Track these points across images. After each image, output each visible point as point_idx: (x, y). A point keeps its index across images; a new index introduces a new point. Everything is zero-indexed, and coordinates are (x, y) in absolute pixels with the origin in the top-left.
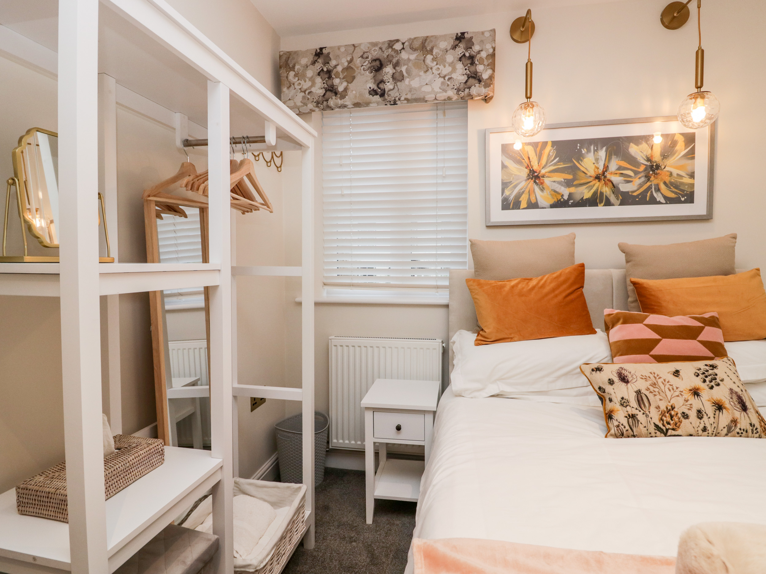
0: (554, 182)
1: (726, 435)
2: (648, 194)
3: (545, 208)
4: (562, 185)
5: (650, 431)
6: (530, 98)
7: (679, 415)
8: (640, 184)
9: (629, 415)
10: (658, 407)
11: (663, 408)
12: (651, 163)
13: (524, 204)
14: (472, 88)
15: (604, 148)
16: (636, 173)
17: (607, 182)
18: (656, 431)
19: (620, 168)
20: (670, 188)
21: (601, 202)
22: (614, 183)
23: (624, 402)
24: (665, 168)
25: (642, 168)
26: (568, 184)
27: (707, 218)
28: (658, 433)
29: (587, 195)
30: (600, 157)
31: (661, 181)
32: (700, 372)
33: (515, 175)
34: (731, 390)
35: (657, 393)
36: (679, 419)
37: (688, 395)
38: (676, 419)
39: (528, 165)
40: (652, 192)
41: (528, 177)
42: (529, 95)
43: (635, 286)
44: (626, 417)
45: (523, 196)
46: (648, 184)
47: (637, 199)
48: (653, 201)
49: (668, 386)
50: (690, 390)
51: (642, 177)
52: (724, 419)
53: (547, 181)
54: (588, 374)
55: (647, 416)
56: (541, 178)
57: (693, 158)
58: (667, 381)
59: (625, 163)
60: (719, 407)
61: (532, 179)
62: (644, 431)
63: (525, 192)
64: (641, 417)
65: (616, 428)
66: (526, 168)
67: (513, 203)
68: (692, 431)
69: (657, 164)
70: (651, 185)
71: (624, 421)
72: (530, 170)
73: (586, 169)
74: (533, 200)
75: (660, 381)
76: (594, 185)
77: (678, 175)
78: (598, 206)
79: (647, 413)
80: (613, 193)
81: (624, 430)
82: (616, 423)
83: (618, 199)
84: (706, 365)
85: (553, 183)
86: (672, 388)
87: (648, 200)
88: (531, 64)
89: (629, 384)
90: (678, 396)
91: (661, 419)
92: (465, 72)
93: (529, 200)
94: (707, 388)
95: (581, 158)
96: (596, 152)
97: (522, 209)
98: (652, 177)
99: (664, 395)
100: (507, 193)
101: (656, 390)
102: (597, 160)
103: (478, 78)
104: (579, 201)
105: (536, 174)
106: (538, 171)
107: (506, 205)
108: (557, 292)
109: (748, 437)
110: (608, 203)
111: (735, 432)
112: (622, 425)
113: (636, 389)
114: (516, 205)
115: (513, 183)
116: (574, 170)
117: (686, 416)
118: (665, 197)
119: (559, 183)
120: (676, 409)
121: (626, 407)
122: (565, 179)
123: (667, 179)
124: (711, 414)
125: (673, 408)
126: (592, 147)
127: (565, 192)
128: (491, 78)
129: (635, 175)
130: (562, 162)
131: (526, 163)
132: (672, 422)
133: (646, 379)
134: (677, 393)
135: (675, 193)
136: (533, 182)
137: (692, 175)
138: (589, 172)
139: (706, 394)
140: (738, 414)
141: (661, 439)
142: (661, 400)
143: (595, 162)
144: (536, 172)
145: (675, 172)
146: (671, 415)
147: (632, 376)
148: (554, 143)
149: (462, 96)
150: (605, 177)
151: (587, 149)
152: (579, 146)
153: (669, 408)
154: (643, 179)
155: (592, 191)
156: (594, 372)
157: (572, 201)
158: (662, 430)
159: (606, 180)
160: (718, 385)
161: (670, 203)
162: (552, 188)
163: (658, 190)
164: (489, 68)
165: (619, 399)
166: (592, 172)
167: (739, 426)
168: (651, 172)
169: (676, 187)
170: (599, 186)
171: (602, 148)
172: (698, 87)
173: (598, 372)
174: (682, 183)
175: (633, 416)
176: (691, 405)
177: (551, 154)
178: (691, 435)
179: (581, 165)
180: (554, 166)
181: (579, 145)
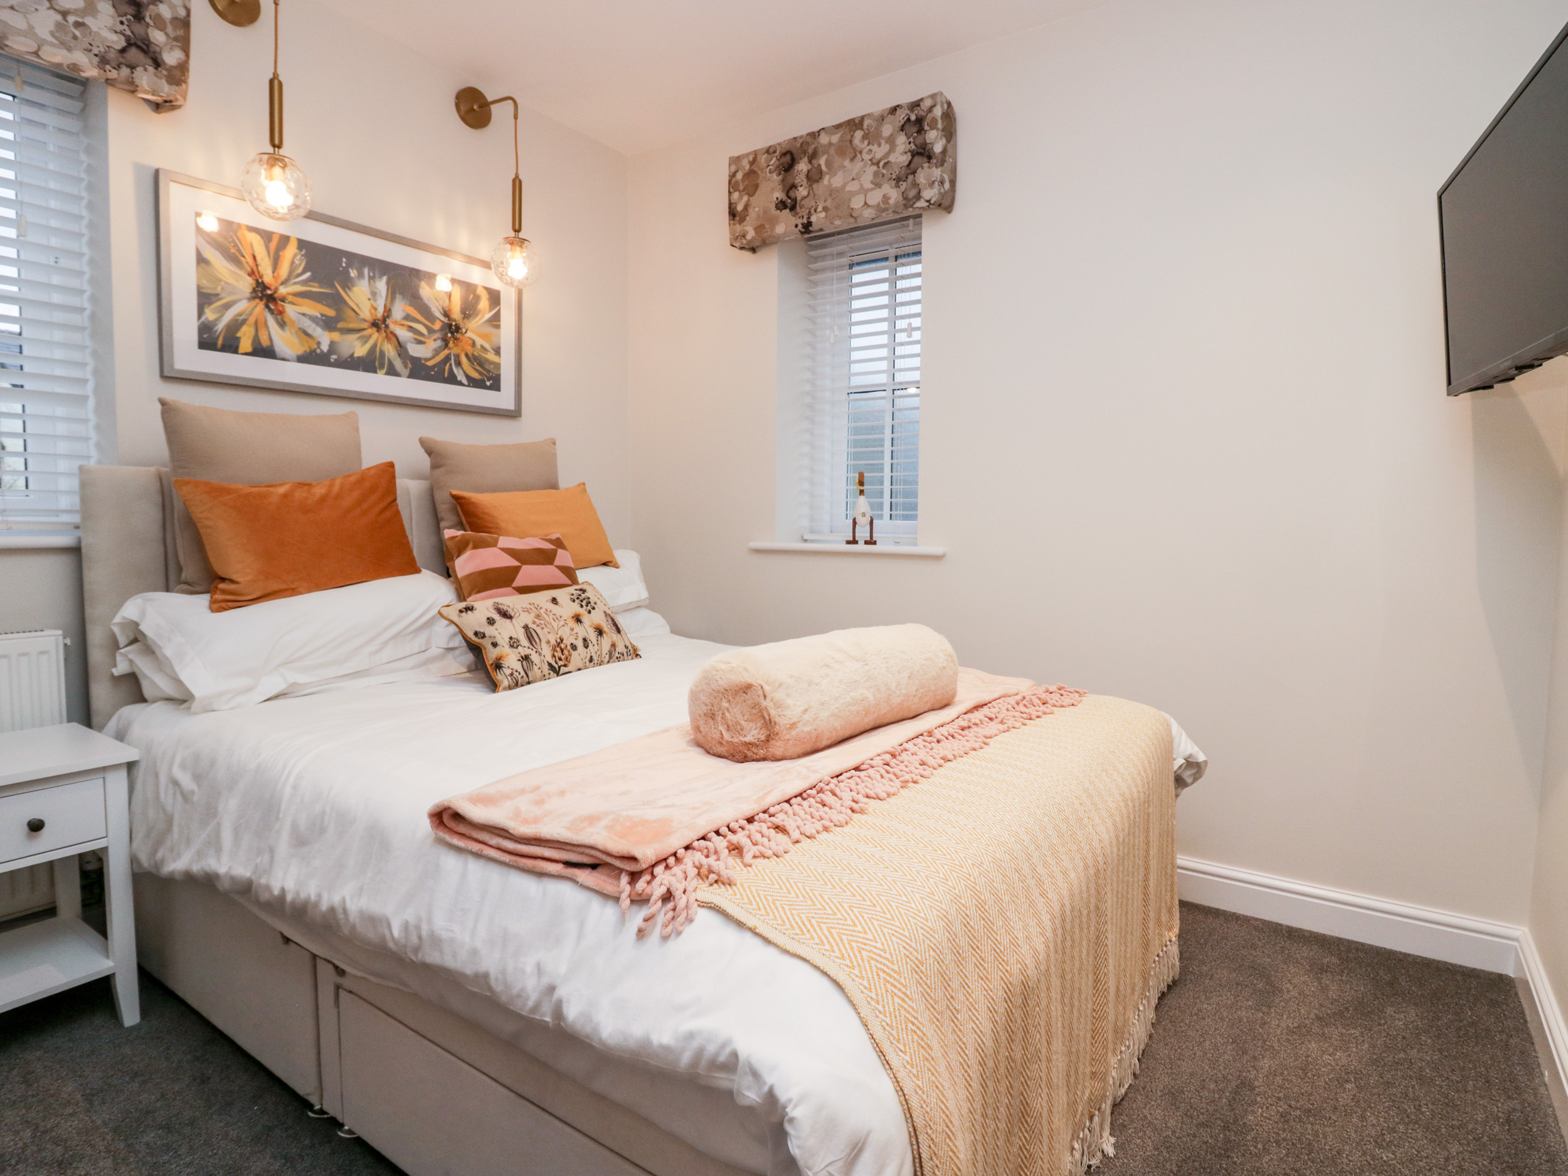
0: (304, 314)
1: (608, 662)
2: (447, 368)
3: (288, 360)
4: (317, 324)
5: (544, 673)
6: (279, 147)
7: (569, 647)
8: (435, 350)
9: (522, 657)
10: (548, 642)
11: (553, 642)
12: (449, 320)
13: (246, 344)
14: (138, 69)
15: (385, 279)
16: (431, 331)
17: (390, 335)
18: (550, 671)
19: (407, 317)
20: (473, 364)
21: (382, 367)
22: (400, 339)
23: (514, 643)
24: (466, 332)
25: (437, 326)
26: (329, 324)
27: (514, 414)
28: (552, 673)
29: (361, 351)
30: (378, 291)
31: (462, 350)
32: (575, 597)
33: (227, 283)
34: (605, 612)
35: (543, 626)
36: (569, 651)
37: (572, 623)
38: (566, 652)
39: (252, 270)
40: (451, 365)
41: (253, 295)
42: (277, 142)
43: (459, 501)
44: (519, 660)
45: (244, 329)
46: (446, 352)
47: (433, 373)
48: (452, 380)
49: (551, 616)
50: (573, 617)
51: (438, 338)
52: (606, 645)
53: (291, 311)
54: (455, 619)
55: (540, 654)
56: (280, 302)
57: (498, 327)
58: (549, 610)
59: (415, 311)
60: (600, 632)
61: (261, 299)
62: (538, 673)
63: (248, 322)
64: (534, 657)
65: (509, 678)
66: (249, 275)
67: (224, 338)
68: (580, 665)
69: (456, 325)
70: (450, 354)
71: (518, 666)
72: (257, 281)
73: (357, 305)
74: (265, 342)
75: (542, 611)
76: (370, 336)
77: (482, 347)
78: (375, 372)
79: (540, 650)
80: (399, 355)
81: (519, 677)
82: (508, 672)
83: (406, 367)
84: (576, 590)
85: (300, 316)
86: (556, 618)
87: (446, 376)
88: (280, 84)
89: (514, 620)
90: (563, 626)
91: (554, 656)
92: (120, 28)
93: (256, 340)
94: (586, 613)
95: (349, 284)
96: (372, 281)
97: (242, 354)
98: (451, 342)
99: (551, 627)
100: (210, 315)
101: (542, 622)
102: (374, 294)
103: (151, 54)
104: (347, 359)
105: (269, 292)
106: (273, 288)
107: (207, 341)
108: (365, 506)
109: (624, 660)
110: (392, 372)
111: (615, 658)
112: (516, 671)
113: (523, 625)
114: (231, 346)
115: (222, 299)
116: (337, 302)
117: (574, 647)
118: (468, 377)
119: (313, 319)
120: (564, 641)
121: (517, 648)
122: (322, 315)
123: (469, 349)
124: (595, 642)
125: (562, 640)
126: (366, 271)
127: (325, 339)
128: (183, 67)
129: (429, 333)
130: (317, 282)
131: (249, 266)
132: (563, 657)
133: (528, 611)
134: (562, 623)
135: (480, 373)
136: (263, 307)
137: (497, 351)
138: (361, 311)
139: (585, 618)
140: (615, 637)
141: (555, 680)
142: (549, 633)
143: (370, 297)
144: (269, 289)
145: (479, 342)
146: (561, 648)
147: (513, 610)
148: (302, 244)
149: (109, 77)
150: (387, 326)
151: (358, 271)
152: (346, 263)
153: (559, 640)
154: (439, 343)
155: (368, 346)
156: (464, 613)
157: (334, 357)
158: (555, 668)
159: (388, 333)
160: (594, 608)
161: (474, 387)
162: (301, 326)
163: (459, 364)
164: (178, 46)
165: (507, 640)
166: (366, 313)
167: (617, 650)
168: (449, 335)
169: (481, 364)
170: (377, 339)
171: (381, 277)
172: (517, 230)
173: (469, 612)
174: (487, 360)
175: (526, 658)
176: (577, 633)
177: (297, 262)
178: (579, 670)
179: (349, 296)
180: (302, 285)
181: (344, 260)
